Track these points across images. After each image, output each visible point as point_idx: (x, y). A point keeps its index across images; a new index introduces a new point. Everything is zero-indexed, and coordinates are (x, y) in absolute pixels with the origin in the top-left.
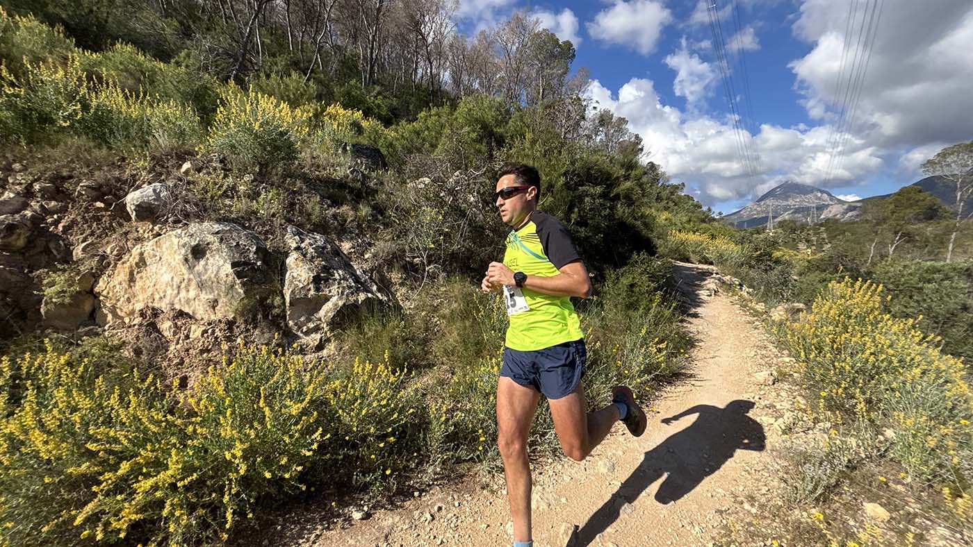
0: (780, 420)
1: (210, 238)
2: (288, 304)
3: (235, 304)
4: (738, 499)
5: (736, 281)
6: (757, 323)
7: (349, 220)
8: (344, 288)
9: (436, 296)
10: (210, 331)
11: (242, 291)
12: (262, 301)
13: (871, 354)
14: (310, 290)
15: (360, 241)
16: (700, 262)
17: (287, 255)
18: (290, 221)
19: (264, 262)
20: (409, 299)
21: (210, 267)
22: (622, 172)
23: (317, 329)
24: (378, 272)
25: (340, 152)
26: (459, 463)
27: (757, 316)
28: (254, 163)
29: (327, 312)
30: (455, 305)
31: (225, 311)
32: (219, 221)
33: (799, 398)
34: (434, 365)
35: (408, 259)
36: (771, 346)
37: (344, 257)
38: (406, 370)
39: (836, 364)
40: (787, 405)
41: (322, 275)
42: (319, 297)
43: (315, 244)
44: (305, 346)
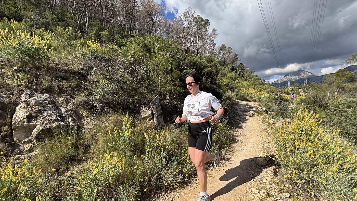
2: (13, 129)
6: (268, 129)
8: (46, 120)
14: (24, 122)
15: (68, 97)
17: (17, 105)
23: (30, 141)
24: (75, 111)
27: (269, 126)
29: (34, 133)
41: (33, 114)
42: (30, 125)
43: (38, 99)
44: (22, 150)
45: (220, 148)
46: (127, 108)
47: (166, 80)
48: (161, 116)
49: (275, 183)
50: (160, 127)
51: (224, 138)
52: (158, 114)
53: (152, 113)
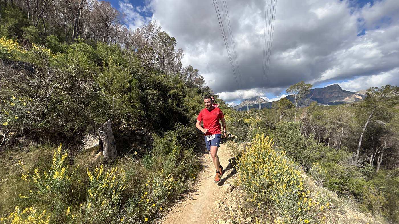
5: (229, 133)
27: (232, 150)
40: (234, 206)
45: (186, 179)
46: (61, 138)
47: (123, 100)
48: (114, 146)
49: (239, 209)
50: (112, 161)
51: (191, 166)
52: (109, 144)
53: (101, 143)
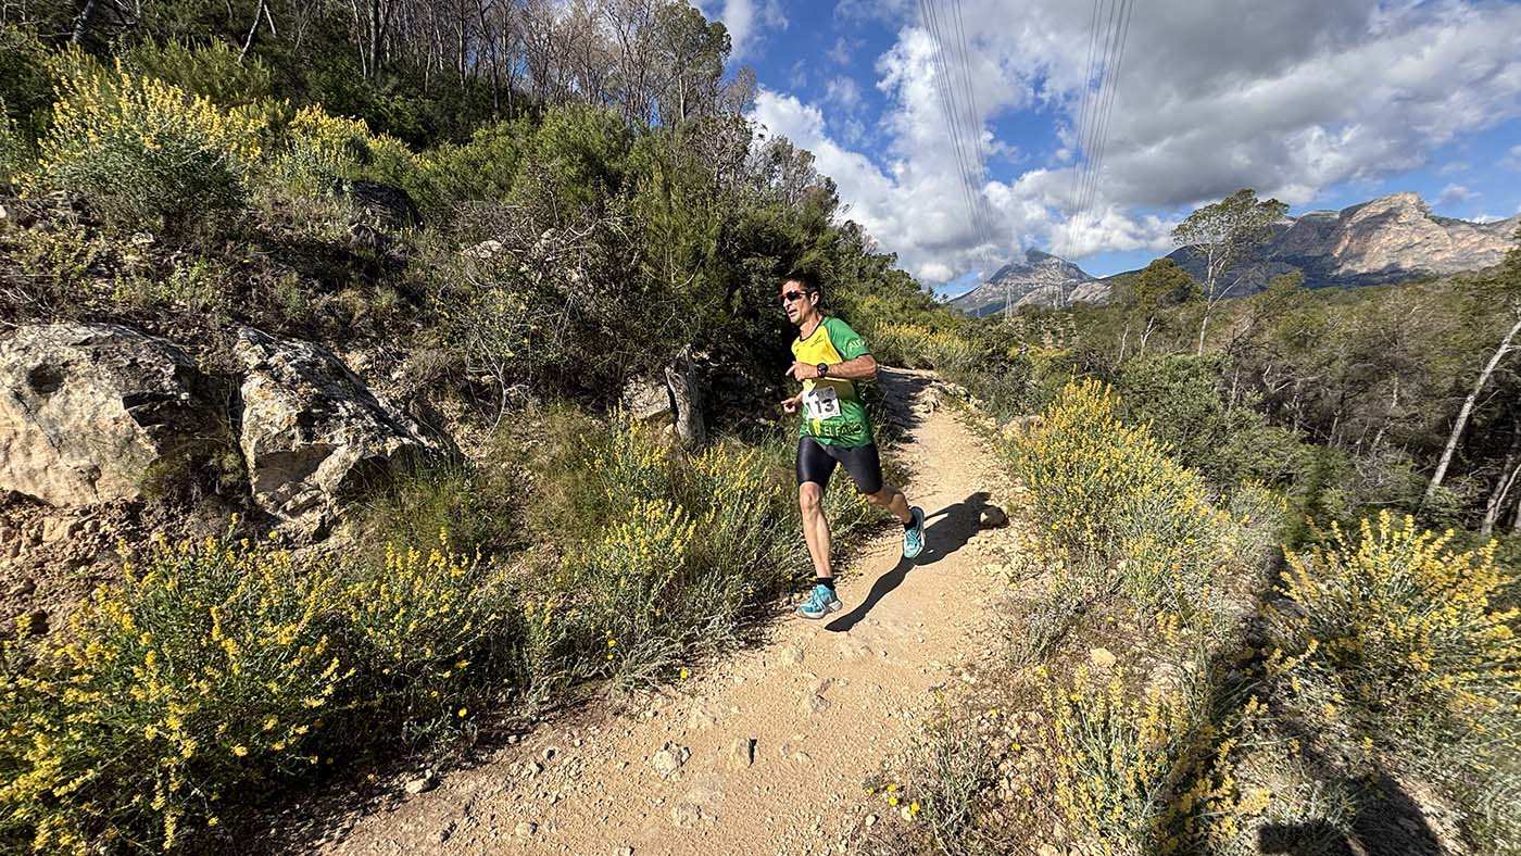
0: (1008, 566)
1: (69, 353)
2: (251, 464)
3: (141, 472)
4: (956, 670)
5: (962, 390)
6: (986, 445)
7: (357, 315)
8: (358, 431)
9: (523, 437)
10: (87, 526)
11: (153, 449)
12: (198, 464)
13: (1105, 471)
14: (293, 437)
15: (380, 349)
16: (917, 367)
17: (241, 378)
18: (241, 319)
19: (194, 393)
20: (477, 444)
21: (76, 407)
22: (805, 236)
23: (313, 504)
24: (417, 402)
25: (330, 194)
26: (576, 684)
27: (985, 435)
28: (151, 213)
29: (332, 473)
30: (557, 449)
31: (120, 485)
32: (85, 320)
33: (1030, 536)
34: (528, 545)
35: (469, 378)
36: (1001, 474)
37: (354, 379)
38: (479, 556)
39: (1069, 488)
40: (1017, 547)
41: (314, 411)
42: (312, 448)
43: (295, 358)
44: (293, 535)
52: (691, 407)
53: (673, 402)
